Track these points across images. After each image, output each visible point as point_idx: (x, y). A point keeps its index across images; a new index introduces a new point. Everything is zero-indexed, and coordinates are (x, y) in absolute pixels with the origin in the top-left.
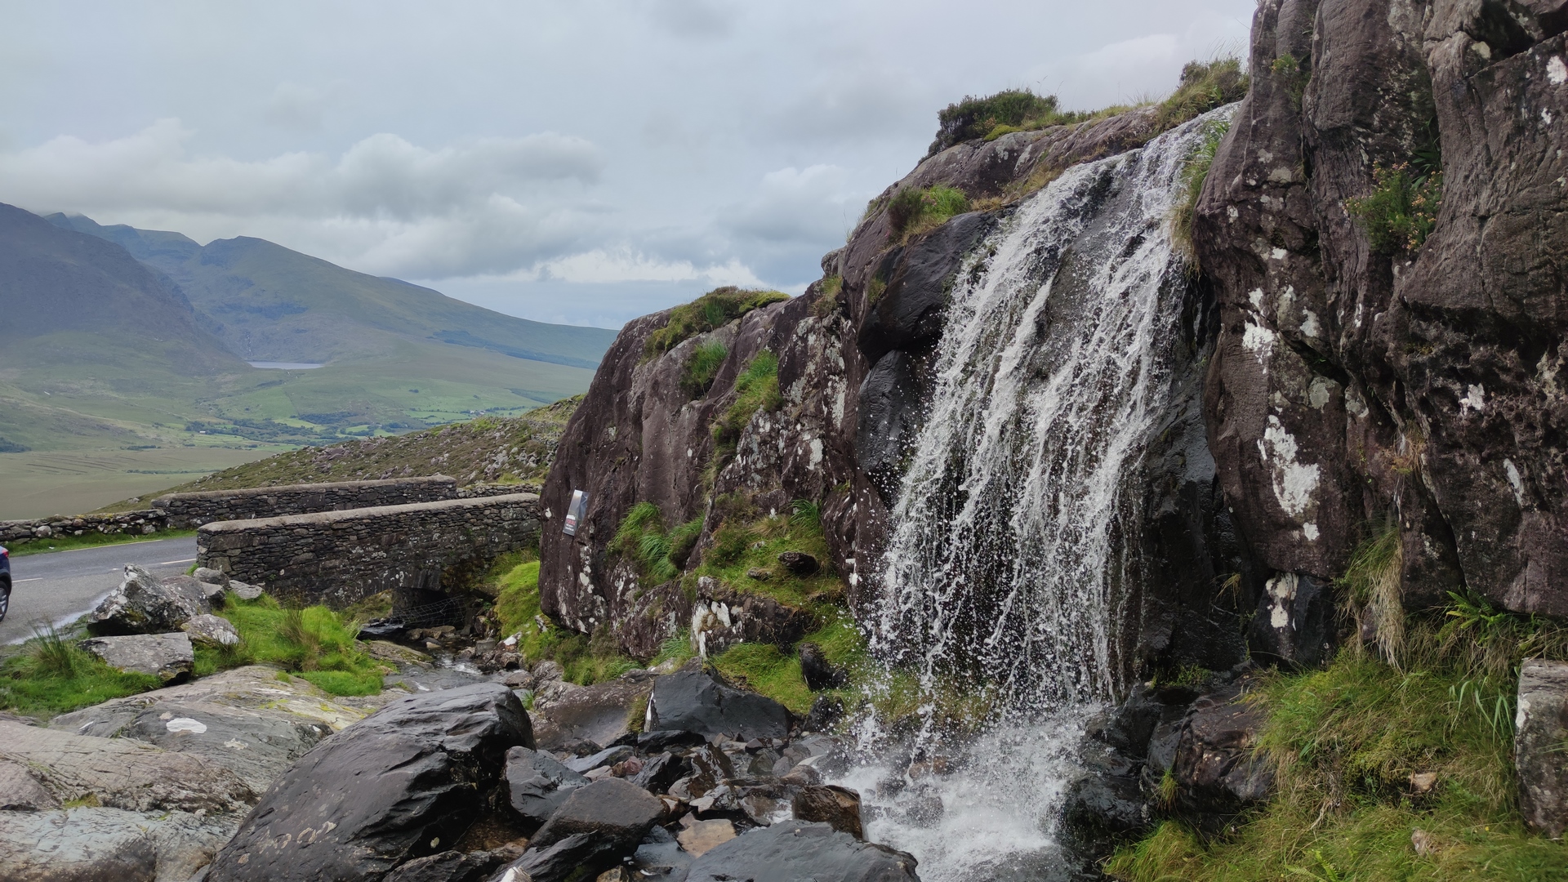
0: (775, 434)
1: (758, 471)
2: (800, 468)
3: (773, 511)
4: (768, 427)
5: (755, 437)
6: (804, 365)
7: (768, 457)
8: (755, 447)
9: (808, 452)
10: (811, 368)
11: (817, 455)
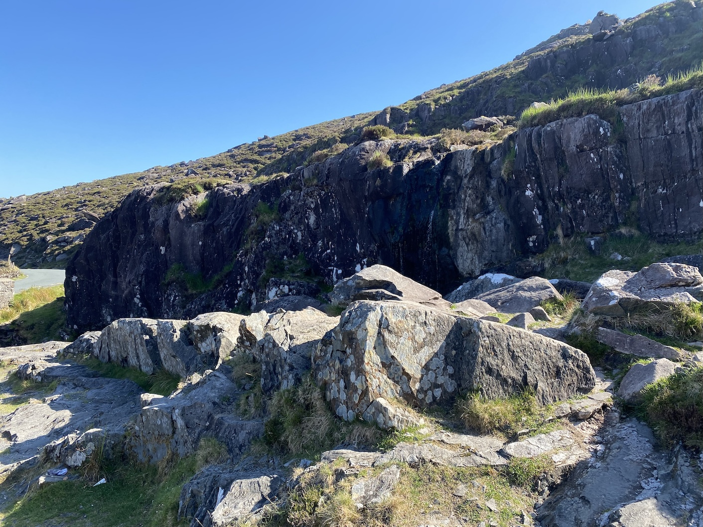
0: (280, 230)
1: (275, 243)
2: (294, 241)
3: (285, 257)
4: (278, 228)
5: (273, 231)
6: (290, 207)
7: (279, 238)
8: (274, 235)
9: (297, 236)
10: (292, 207)
11: (300, 237)
